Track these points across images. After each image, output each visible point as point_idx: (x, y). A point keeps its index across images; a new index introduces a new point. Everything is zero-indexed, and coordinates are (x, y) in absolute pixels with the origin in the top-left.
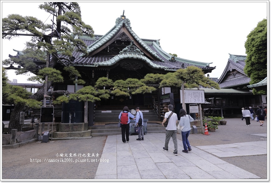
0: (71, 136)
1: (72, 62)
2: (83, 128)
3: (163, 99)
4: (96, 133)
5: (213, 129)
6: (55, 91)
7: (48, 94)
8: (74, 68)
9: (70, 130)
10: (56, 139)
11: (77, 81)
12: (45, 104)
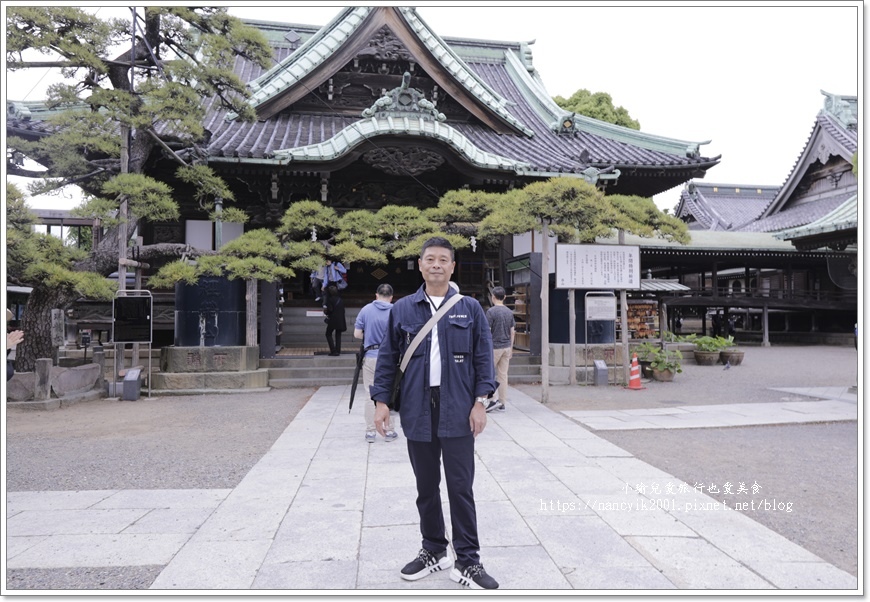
0: (206, 386)
1: (201, 150)
2: (243, 362)
3: (513, 272)
4: (285, 377)
5: (666, 372)
6: (153, 246)
7: (131, 255)
8: (210, 172)
9: (204, 367)
10: (161, 391)
11: (221, 213)
12: (124, 286)
